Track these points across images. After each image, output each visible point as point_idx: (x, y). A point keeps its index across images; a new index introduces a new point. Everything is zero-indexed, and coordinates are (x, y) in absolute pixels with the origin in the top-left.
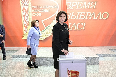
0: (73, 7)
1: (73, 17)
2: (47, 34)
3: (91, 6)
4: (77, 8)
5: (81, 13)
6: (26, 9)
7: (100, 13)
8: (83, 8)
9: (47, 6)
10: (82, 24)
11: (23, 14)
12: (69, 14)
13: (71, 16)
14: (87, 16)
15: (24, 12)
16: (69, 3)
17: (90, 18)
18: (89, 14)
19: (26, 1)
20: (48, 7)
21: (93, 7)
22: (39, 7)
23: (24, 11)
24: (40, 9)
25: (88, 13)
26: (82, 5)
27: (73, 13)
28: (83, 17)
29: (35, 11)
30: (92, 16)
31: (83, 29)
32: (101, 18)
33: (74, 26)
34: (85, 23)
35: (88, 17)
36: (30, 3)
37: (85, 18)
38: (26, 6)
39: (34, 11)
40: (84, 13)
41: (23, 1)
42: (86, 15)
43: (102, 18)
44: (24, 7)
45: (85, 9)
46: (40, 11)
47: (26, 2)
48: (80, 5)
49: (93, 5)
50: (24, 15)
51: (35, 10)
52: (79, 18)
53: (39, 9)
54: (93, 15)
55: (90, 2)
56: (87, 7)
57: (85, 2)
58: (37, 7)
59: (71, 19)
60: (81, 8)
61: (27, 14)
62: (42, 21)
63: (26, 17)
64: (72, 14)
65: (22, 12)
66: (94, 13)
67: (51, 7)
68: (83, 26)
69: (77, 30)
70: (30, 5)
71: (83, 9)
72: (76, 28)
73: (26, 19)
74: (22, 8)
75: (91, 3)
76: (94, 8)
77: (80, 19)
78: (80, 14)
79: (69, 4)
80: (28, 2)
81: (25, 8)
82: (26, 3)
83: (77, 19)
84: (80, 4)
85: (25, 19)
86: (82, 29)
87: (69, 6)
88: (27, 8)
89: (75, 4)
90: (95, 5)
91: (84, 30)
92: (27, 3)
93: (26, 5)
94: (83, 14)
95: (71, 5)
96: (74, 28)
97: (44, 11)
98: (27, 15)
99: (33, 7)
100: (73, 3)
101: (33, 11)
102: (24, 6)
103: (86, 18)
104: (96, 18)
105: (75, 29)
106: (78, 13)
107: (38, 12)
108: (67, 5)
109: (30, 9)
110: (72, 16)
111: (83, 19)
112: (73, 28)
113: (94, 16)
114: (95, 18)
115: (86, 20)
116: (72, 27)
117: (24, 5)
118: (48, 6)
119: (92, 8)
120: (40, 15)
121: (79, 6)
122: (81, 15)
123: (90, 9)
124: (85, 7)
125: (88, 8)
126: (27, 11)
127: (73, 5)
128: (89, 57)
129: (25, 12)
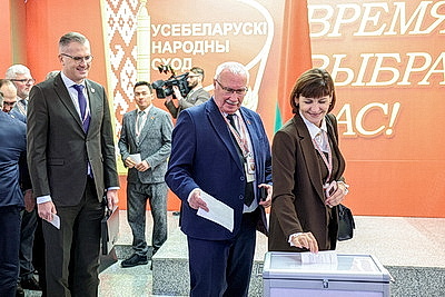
0: (343, 27)
1: (342, 76)
3: (428, 20)
4: (361, 33)
5: (380, 57)
6: (127, 40)
8: (391, 32)
9: (217, 25)
10: (385, 108)
11: (112, 60)
14: (409, 69)
15: (115, 53)
16: (324, 12)
17: (424, 82)
18: (419, 62)
19: (124, 3)
20: (226, 30)
21: (441, 25)
22: (184, 30)
23: (117, 47)
25: (412, 56)
26: (386, 18)
27: (339, 58)
28: (391, 75)
29: (165, 49)
30: (432, 71)
31: (389, 132)
34: (397, 106)
35: (413, 75)
36: (143, 11)
37: (400, 79)
38: (126, 26)
39: (159, 47)
40: (396, 56)
41: (115, 4)
42: (402, 68)
44: (117, 31)
45: (398, 38)
46: (188, 47)
47: (128, 10)
48: (375, 19)
49: (442, 18)
50: (116, 67)
51: (167, 44)
52: (367, 78)
53: (182, 39)
54: (440, 67)
56: (412, 27)
58: (174, 30)
60: (378, 33)
61: (128, 61)
63: (123, 75)
64: (337, 63)
65: (108, 52)
67: (238, 30)
68: (388, 118)
69: (359, 135)
70: (144, 20)
71: (391, 37)
72: (354, 129)
73: (124, 85)
74: (108, 33)
75: (430, 7)
77: (373, 83)
78: (373, 61)
79: (322, 12)
80: (134, 6)
81: (122, 33)
82: (125, 12)
83: (359, 83)
84: (373, 12)
85: (119, 84)
86: (382, 134)
87: (321, 26)
88: (131, 33)
89: (349, 13)
91: (391, 138)
92: (129, 13)
93: (126, 20)
94: (387, 62)
95: (333, 21)
97: (207, 46)
98: (129, 67)
99: (156, 32)
100: (342, 8)
101: (154, 47)
102: (116, 25)
103: (405, 82)
105: (350, 132)
106: (366, 57)
108: (310, 20)
110: (337, 68)
111: (390, 87)
115: (405, 88)
117: (116, 19)
118: (225, 25)
119: (435, 31)
120: (186, 65)
121: (369, 23)
122: (378, 68)
123: (423, 37)
124: (398, 28)
125: (417, 31)
126: (128, 50)
127: (339, 21)
128: (410, 269)
129: (121, 53)
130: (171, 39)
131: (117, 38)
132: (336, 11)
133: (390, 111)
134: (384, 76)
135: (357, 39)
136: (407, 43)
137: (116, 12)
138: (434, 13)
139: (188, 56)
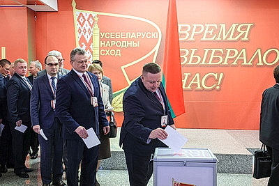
0: (195, 36)
1: (195, 60)
3: (236, 33)
4: (204, 39)
5: (214, 50)
6: (88, 40)
7: (259, 50)
8: (219, 39)
9: (133, 33)
10: (216, 75)
12: (185, 52)
13: (189, 57)
14: (227, 57)
17: (234, 63)
18: (232, 53)
19: (86, 21)
20: (138, 36)
21: (243, 36)
22: (116, 35)
23: (83, 44)
24: (118, 39)
25: (229, 50)
26: (216, 31)
27: (194, 50)
28: (219, 59)
29: (107, 45)
30: (238, 58)
31: (218, 87)
32: (260, 63)
33: (196, 80)
34: (221, 75)
35: (229, 59)
36: (96, 26)
37: (223, 62)
38: (87, 33)
39: (104, 44)
40: (221, 50)
41: (82, 22)
42: (224, 56)
43: (263, 62)
44: (82, 36)
45: (222, 41)
46: (119, 44)
47: (88, 25)
48: (211, 32)
49: (243, 32)
51: (108, 42)
52: (207, 61)
53: (116, 40)
54: (242, 56)
55: (234, 25)
56: (228, 37)
57: (223, 26)
58: (111, 35)
59: (190, 63)
60: (213, 39)
62: (122, 67)
64: (193, 53)
65: (78, 45)
66: (244, 50)
67: (144, 36)
68: (217, 81)
69: (203, 89)
70: (96, 31)
71: (218, 41)
72: (201, 86)
74: (78, 37)
75: (237, 27)
76: (245, 38)
77: (210, 63)
78: (210, 52)
79: (186, 28)
80: (91, 23)
83: (203, 63)
84: (210, 28)
86: (214, 88)
87: (185, 35)
88: (89, 37)
89: (198, 28)
90: (247, 32)
91: (218, 90)
92: (89, 26)
93: (87, 30)
94: (217, 53)
95: (190, 32)
96: (196, 85)
97: (128, 44)
99: (103, 36)
100: (195, 26)
101: (101, 44)
102: (82, 32)
103: (225, 63)
104: (249, 63)
105: (199, 87)
106: (207, 50)
108: (179, 32)
110: (192, 56)
111: (218, 65)
112: (193, 85)
113: (245, 58)
114: (245, 63)
115: (225, 66)
116: (192, 82)
117: (82, 30)
118: (137, 33)
119: (240, 38)
120: (118, 53)
121: (208, 34)
122: (212, 56)
123: (234, 41)
124: (222, 36)
125: (231, 38)
126: (88, 45)
127: (194, 33)
128: (227, 155)
130: (110, 40)
131: (82, 39)
132: (192, 28)
133: (218, 77)
134: (215, 60)
135: (202, 41)
136: (226, 44)
137: (82, 26)
138: (239, 30)
139: (118, 48)
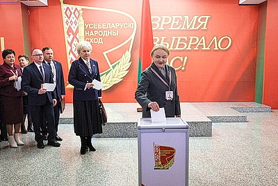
0: (164, 26)
2: (115, 79)
3: (197, 23)
4: (171, 28)
5: (179, 38)
6: (74, 30)
7: (215, 38)
8: (183, 28)
9: (113, 24)
10: (181, 59)
11: (68, 39)
12: (156, 40)
13: (159, 43)
14: (190, 43)
15: (69, 36)
16: (157, 19)
17: (196, 49)
18: (194, 40)
19: (73, 14)
20: (117, 26)
21: (203, 26)
22: (99, 26)
23: (70, 33)
24: (100, 29)
25: (192, 38)
26: (181, 22)
27: (163, 38)
28: (183, 45)
29: (91, 34)
30: (199, 44)
31: (183, 68)
32: (216, 48)
34: (186, 58)
35: (192, 45)
36: (81, 18)
37: (187, 47)
38: (74, 24)
39: (88, 33)
40: (185, 38)
41: (69, 15)
42: (188, 42)
43: (218, 47)
44: (70, 27)
45: (186, 30)
46: (101, 33)
48: (177, 23)
49: (202, 23)
50: (70, 42)
51: (92, 32)
52: (174, 47)
54: (202, 42)
55: (196, 17)
56: (191, 26)
57: (187, 17)
58: (95, 26)
60: (178, 28)
61: (75, 39)
62: (105, 53)
63: (73, 45)
65: (66, 35)
66: (203, 38)
67: (122, 26)
68: (183, 63)
70: (81, 22)
71: (183, 30)
73: (73, 50)
74: (66, 27)
75: (198, 18)
76: (204, 28)
77: (177, 48)
78: (176, 39)
80: (77, 15)
81: (72, 28)
82: (73, 18)
83: (171, 49)
84: (176, 20)
85: (71, 49)
86: (180, 69)
87: (156, 25)
88: (76, 27)
89: (167, 20)
90: (206, 22)
92: (75, 18)
93: (74, 22)
94: (182, 40)
95: (160, 23)
97: (109, 33)
98: (75, 42)
99: (87, 27)
100: (164, 17)
101: (86, 33)
102: (69, 24)
103: (189, 48)
104: (208, 49)
106: (174, 38)
107: (97, 36)
108: (152, 23)
109: (82, 30)
111: (183, 50)
113: (204, 44)
114: (204, 48)
115: (189, 51)
117: (69, 21)
118: (116, 24)
119: (200, 28)
120: (100, 41)
121: (175, 24)
122: (178, 43)
123: (196, 30)
124: (186, 26)
125: (193, 28)
127: (163, 23)
128: (192, 122)
129: (72, 36)
132: (162, 19)
133: (183, 60)
134: (181, 46)
135: (170, 31)
138: (199, 21)
